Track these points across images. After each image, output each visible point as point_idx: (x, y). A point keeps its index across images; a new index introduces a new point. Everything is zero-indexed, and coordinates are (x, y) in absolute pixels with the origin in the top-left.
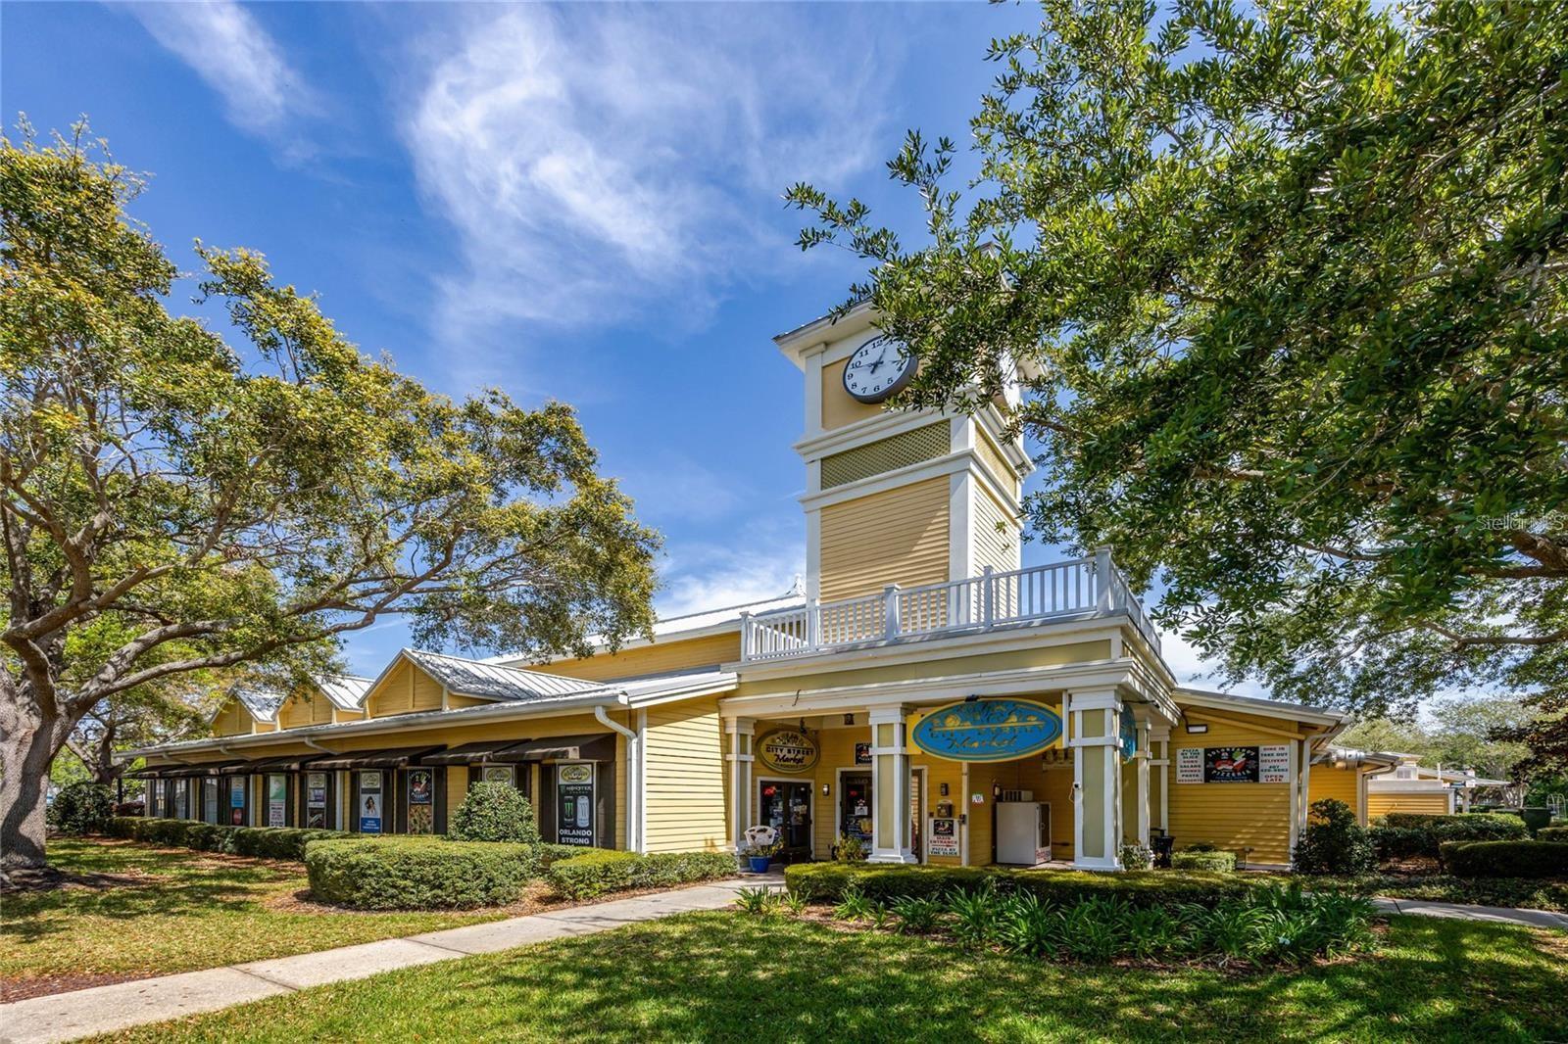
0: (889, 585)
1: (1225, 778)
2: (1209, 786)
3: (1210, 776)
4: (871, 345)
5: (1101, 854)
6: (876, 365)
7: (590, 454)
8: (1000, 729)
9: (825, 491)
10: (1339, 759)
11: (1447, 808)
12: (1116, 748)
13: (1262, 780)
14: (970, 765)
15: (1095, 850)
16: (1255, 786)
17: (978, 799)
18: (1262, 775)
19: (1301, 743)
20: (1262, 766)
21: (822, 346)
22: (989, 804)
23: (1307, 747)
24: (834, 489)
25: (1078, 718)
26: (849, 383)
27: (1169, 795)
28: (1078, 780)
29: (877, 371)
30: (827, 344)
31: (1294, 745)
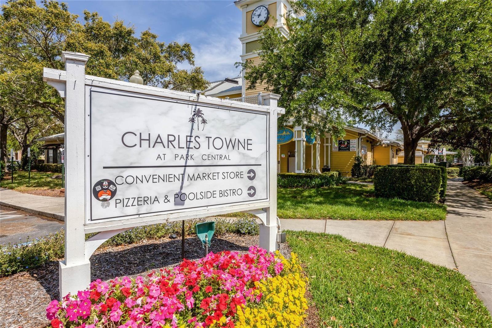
0: (259, 92)
1: (343, 150)
2: (339, 152)
3: (340, 149)
4: (258, 9)
5: (300, 170)
6: (259, 15)
7: (193, 55)
8: (282, 135)
9: (247, 54)
10: (384, 144)
11: (422, 162)
12: (304, 141)
13: (351, 150)
14: (281, 145)
15: (299, 169)
16: (349, 152)
17: (283, 156)
18: (351, 148)
19: (359, 139)
20: (351, 146)
21: (246, 6)
22: (287, 157)
23: (360, 139)
24: (249, 53)
25: (296, 132)
26: (253, 20)
27: (331, 155)
28: (296, 150)
29: (260, 17)
30: (248, 5)
31: (357, 139)
